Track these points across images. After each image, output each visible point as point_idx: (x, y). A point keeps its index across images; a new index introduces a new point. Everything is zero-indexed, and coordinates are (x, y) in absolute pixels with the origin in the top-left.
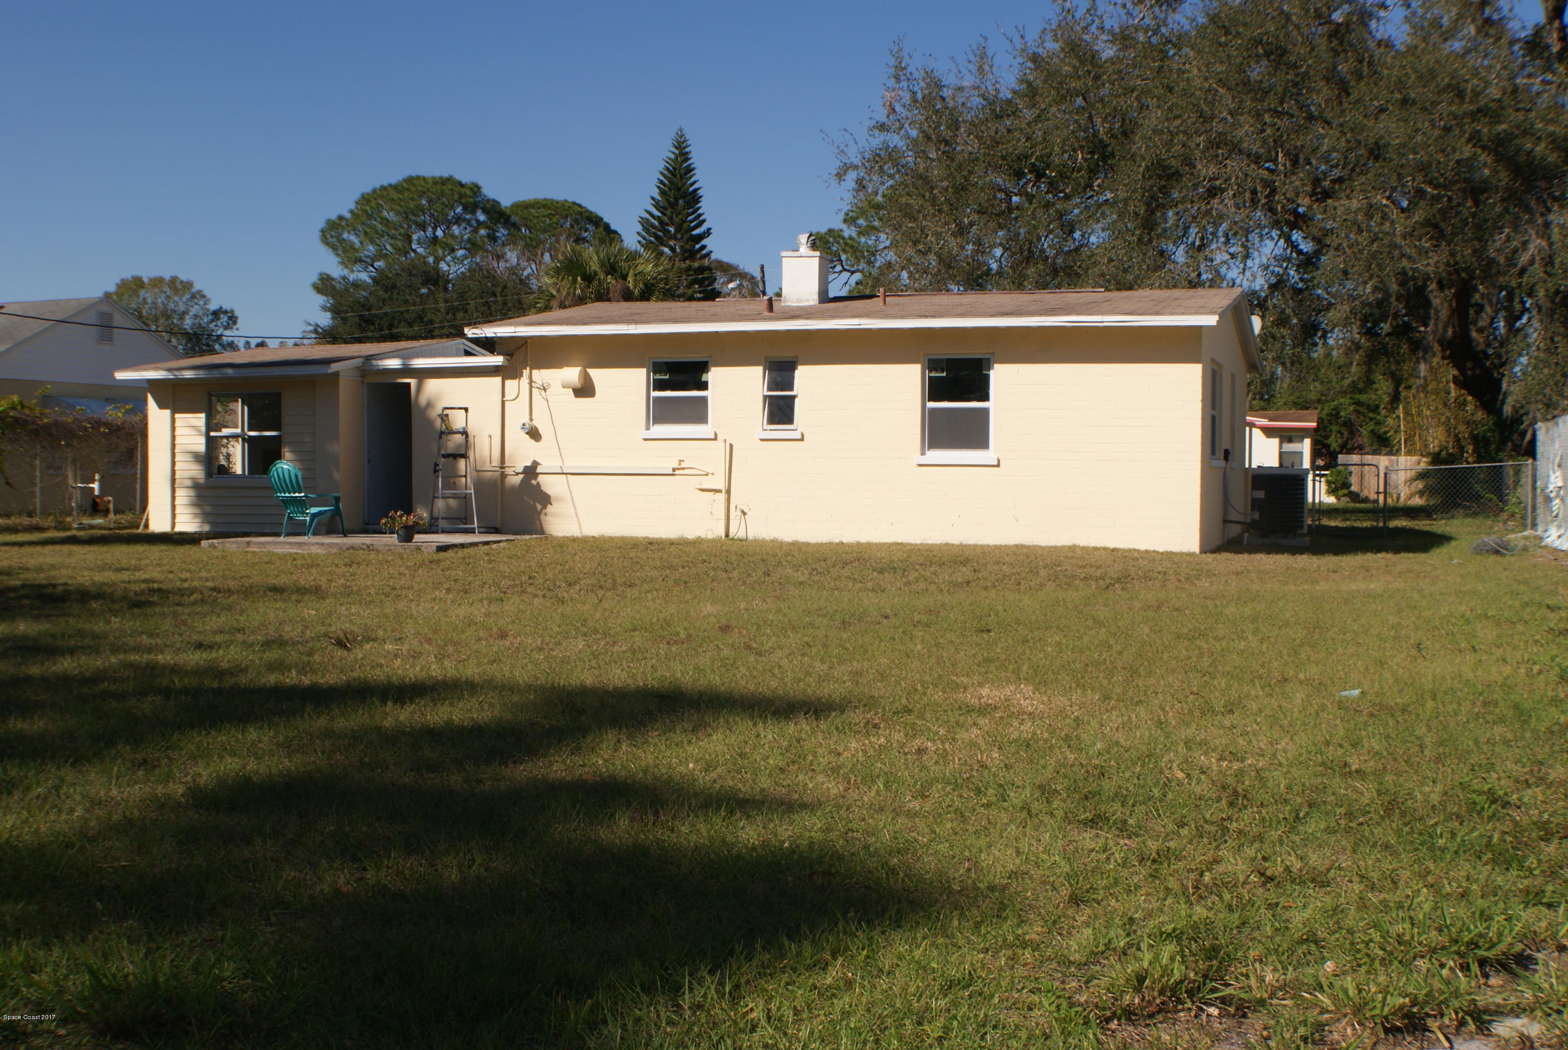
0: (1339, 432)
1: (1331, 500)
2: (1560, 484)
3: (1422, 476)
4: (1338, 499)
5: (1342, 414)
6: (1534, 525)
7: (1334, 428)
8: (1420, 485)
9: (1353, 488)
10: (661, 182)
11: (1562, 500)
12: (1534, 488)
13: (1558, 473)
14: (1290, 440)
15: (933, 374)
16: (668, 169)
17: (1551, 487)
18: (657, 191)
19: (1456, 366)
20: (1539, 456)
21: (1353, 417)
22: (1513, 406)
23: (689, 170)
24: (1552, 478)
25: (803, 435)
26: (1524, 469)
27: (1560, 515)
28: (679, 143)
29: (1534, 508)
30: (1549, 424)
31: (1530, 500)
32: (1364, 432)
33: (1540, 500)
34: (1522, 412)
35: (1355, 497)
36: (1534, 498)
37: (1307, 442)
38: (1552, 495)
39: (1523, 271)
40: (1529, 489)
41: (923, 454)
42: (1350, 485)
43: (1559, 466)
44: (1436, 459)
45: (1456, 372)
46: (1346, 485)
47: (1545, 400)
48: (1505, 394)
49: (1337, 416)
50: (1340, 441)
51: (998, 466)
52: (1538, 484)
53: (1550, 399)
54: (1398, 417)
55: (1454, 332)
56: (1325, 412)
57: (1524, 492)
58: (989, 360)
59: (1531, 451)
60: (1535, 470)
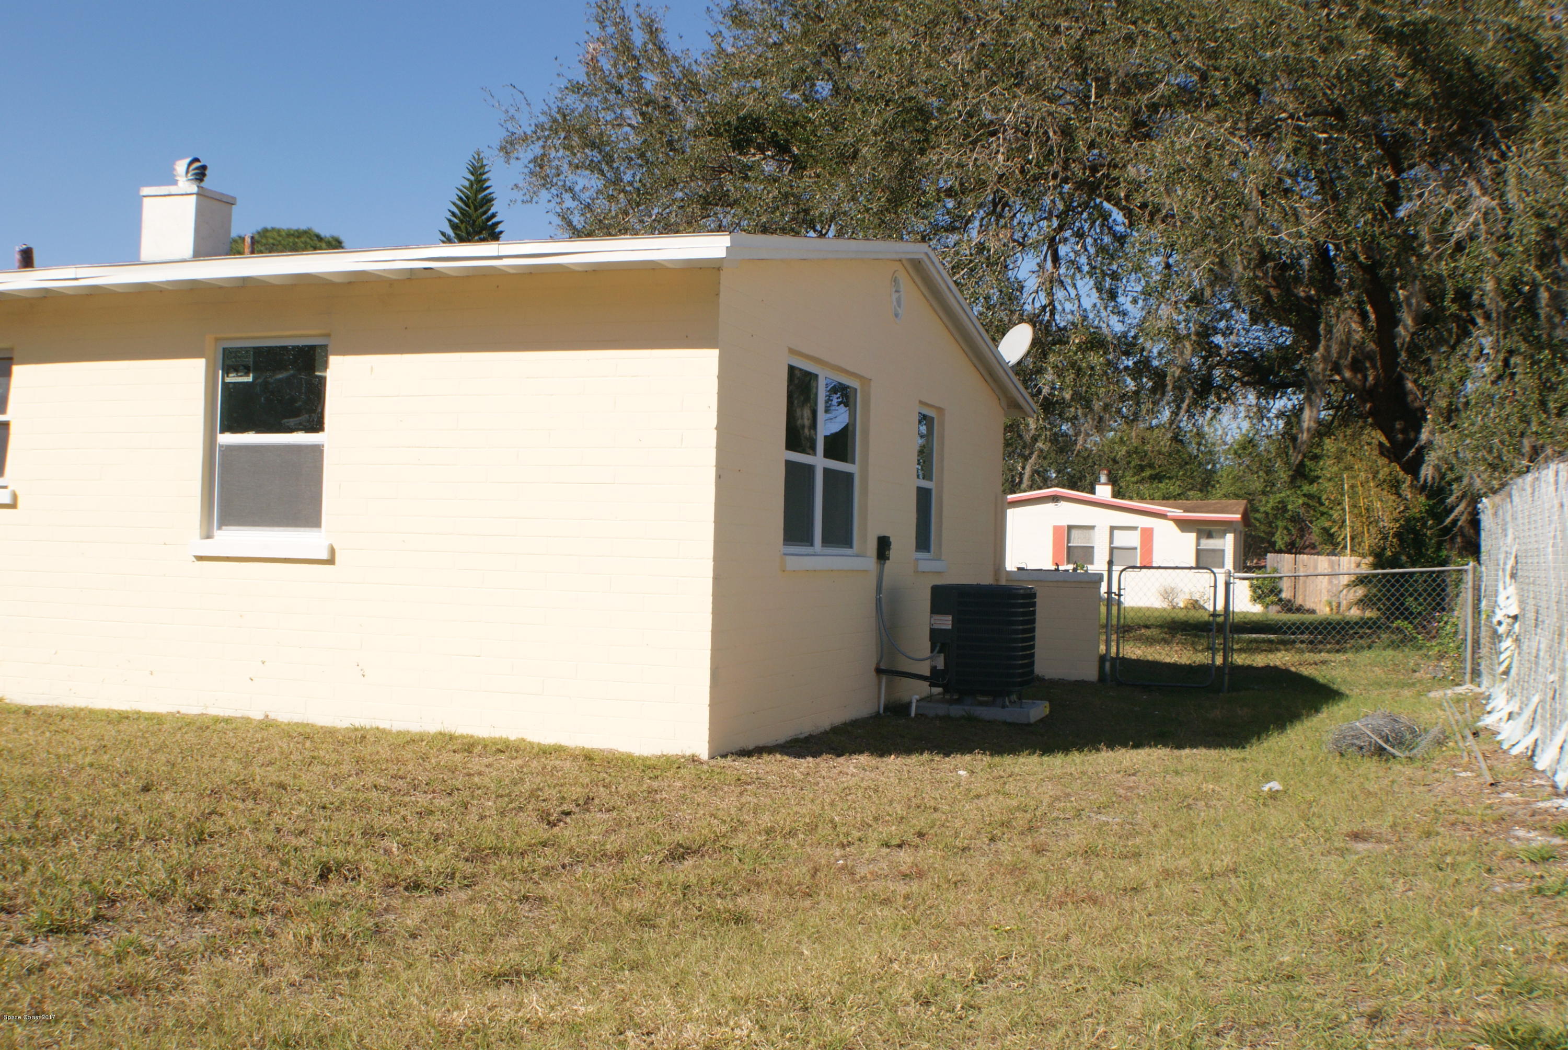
0: (1286, 528)
1: (1257, 609)
2: (1514, 611)
3: (1361, 580)
4: (1267, 607)
5: (1289, 507)
6: (1476, 674)
7: (1280, 524)
8: (1360, 592)
9: (1283, 595)
10: (454, 214)
11: (1517, 640)
12: (1477, 610)
13: (1512, 590)
14: (1210, 535)
15: (232, 379)
16: (461, 199)
17: (1499, 616)
18: (447, 223)
19: (1377, 425)
20: (1484, 557)
21: (1302, 511)
22: (1437, 468)
23: (488, 201)
24: (1501, 599)
25: (15, 497)
26: (1465, 577)
27: (1513, 672)
28: (474, 167)
29: (1477, 643)
30: (1497, 499)
31: (1470, 631)
32: (1315, 529)
33: (1484, 633)
34: (1450, 476)
35: (1288, 606)
36: (1476, 627)
37: (1230, 537)
38: (1501, 630)
39: (1459, 247)
40: (1469, 610)
41: (209, 536)
42: (1280, 591)
43: (1513, 576)
44: (1380, 560)
45: (1383, 439)
46: (1275, 591)
47: (1490, 459)
48: (1422, 448)
49: (1284, 509)
50: (1287, 539)
51: (331, 561)
52: (1484, 604)
53: (1500, 457)
54: (1343, 509)
55: (1376, 378)
56: (1270, 505)
57: (1462, 613)
58: (324, 348)
59: (1473, 549)
60: (1478, 579)
